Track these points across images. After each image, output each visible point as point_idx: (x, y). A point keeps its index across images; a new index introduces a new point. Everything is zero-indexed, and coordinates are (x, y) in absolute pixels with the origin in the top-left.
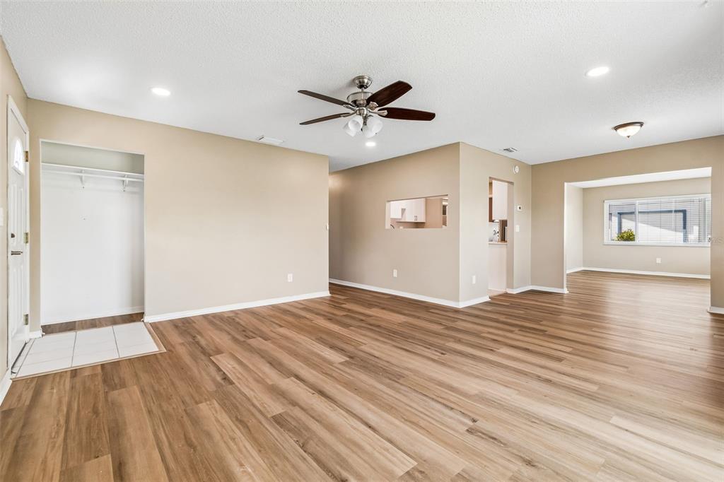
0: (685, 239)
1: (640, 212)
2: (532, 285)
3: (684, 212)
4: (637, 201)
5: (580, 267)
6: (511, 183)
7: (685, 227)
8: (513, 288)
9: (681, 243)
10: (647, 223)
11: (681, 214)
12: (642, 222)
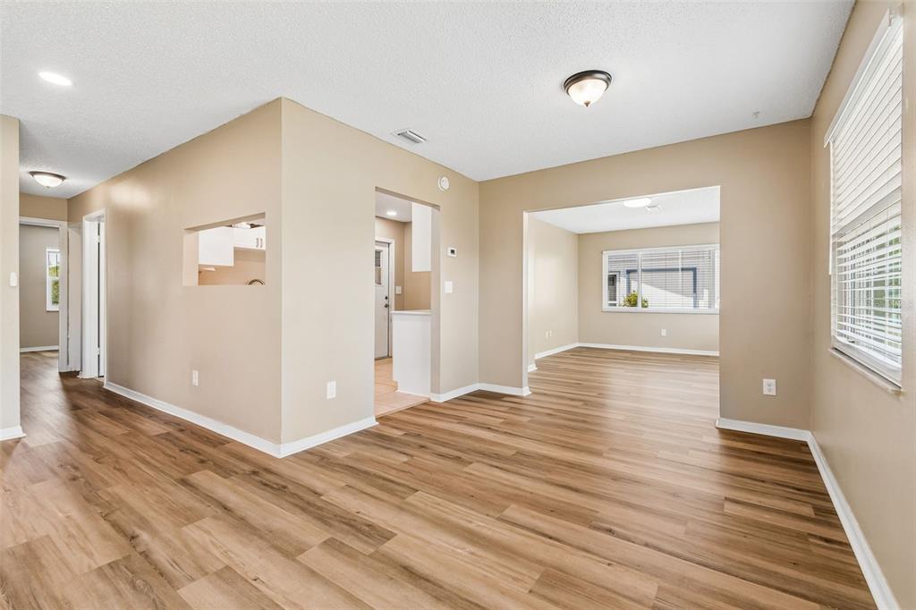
0: (696, 305)
1: (643, 271)
2: (480, 382)
3: (694, 270)
4: (640, 253)
5: (575, 342)
6: (434, 206)
7: (695, 291)
8: (439, 393)
9: (691, 309)
10: (652, 284)
11: (692, 273)
12: (646, 283)
